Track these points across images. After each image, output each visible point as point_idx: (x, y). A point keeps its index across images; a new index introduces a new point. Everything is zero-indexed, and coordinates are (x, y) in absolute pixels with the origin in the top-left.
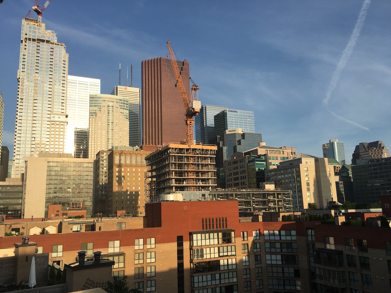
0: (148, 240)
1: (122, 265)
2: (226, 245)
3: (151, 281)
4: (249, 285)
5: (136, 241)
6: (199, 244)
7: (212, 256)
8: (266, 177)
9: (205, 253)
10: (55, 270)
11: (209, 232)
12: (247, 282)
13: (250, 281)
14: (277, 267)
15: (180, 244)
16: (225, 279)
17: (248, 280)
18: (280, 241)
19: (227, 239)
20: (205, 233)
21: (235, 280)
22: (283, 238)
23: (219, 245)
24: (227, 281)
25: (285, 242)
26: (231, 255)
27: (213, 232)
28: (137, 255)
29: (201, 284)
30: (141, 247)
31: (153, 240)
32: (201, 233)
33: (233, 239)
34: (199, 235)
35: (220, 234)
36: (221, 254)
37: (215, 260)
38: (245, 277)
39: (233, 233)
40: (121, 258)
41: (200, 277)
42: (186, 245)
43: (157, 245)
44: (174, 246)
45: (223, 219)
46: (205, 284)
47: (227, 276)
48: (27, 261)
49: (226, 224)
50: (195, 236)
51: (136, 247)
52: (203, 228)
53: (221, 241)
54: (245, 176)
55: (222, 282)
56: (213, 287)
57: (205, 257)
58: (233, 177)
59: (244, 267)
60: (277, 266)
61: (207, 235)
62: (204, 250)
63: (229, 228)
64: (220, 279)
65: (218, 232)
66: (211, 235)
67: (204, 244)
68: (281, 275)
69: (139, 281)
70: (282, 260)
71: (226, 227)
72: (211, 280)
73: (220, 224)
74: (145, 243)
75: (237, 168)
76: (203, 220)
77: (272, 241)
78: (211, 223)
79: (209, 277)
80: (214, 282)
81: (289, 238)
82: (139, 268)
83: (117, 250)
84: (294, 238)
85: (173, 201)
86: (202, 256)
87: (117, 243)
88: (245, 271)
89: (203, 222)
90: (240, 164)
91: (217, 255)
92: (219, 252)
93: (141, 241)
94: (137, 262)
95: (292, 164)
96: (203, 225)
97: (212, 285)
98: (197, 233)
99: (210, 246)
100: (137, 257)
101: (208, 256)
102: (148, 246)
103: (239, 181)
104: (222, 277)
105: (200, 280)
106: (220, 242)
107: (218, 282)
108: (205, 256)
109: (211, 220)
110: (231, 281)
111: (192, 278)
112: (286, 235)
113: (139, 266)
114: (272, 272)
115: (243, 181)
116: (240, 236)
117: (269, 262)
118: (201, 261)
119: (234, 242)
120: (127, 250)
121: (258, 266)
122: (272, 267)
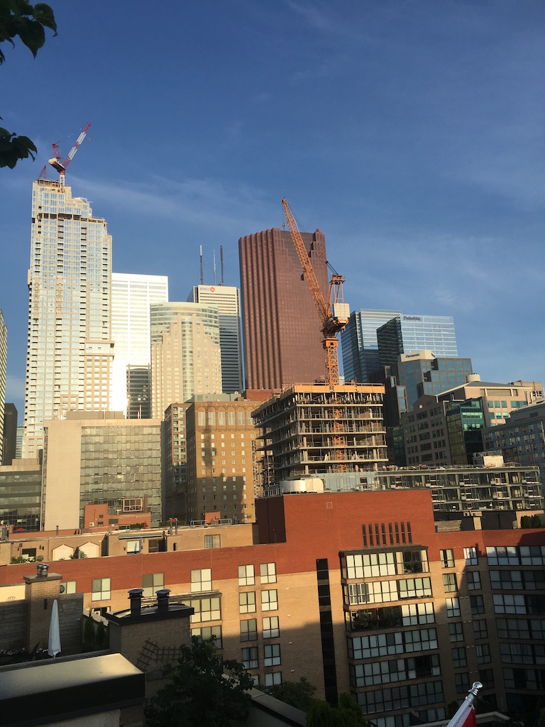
0: (263, 567)
1: (216, 615)
2: (413, 576)
3: (272, 645)
4: (462, 655)
5: (241, 569)
6: (360, 575)
7: (386, 598)
8: (484, 442)
9: (371, 591)
10: (95, 624)
11: (377, 552)
12: (458, 648)
13: (464, 648)
14: (517, 619)
15: (323, 576)
16: (413, 643)
17: (460, 645)
18: (521, 568)
19: (413, 565)
20: (369, 553)
21: (434, 645)
22: (526, 561)
23: (398, 577)
24: (417, 647)
25: (529, 568)
26: (422, 597)
27: (385, 551)
28: (243, 597)
29: (367, 654)
30: (251, 581)
31: (272, 567)
32: (362, 553)
33: (425, 565)
34: (358, 558)
35: (399, 555)
36: (403, 595)
37: (392, 605)
38: (453, 639)
39: (424, 553)
40: (215, 601)
41: (365, 640)
42: (334, 577)
43: (280, 577)
44: (311, 579)
45: (402, 526)
46: (375, 653)
47: (416, 638)
48: (46, 608)
49: (410, 535)
50: (350, 559)
51: (242, 582)
52: (365, 544)
53: (401, 568)
54: (444, 441)
55: (409, 648)
56: (392, 658)
57: (372, 601)
58: (419, 443)
59: (450, 621)
60: (516, 617)
61: (374, 557)
62: (370, 585)
63: (415, 543)
64: (404, 643)
65: (394, 551)
66: (382, 556)
67: (368, 574)
68: (526, 636)
69: (250, 646)
70: (526, 605)
71: (410, 540)
72: (387, 646)
73: (397, 535)
74: (257, 573)
75: (427, 426)
76: (364, 528)
77: (505, 568)
78: (381, 534)
79: (382, 639)
80: (391, 650)
81: (537, 561)
82: (248, 620)
83: (207, 587)
85: (305, 492)
86: (366, 597)
87: (206, 573)
88: (452, 627)
89: (364, 533)
90: (432, 418)
91: (395, 597)
92: (399, 591)
93: (250, 569)
94: (243, 609)
95: (536, 414)
96: (365, 538)
97: (388, 655)
98: (353, 553)
99: (380, 579)
100: (243, 601)
101: (378, 599)
102: (264, 580)
103: (433, 451)
104: (408, 639)
105: (366, 645)
106: (400, 572)
107: (400, 650)
108: (371, 597)
109: (380, 528)
110: (425, 646)
111: (350, 641)
112: (531, 556)
113: (249, 617)
114: (508, 630)
115: (439, 450)
116: (439, 559)
117: (499, 610)
118: (365, 607)
119: (427, 571)
120: (225, 587)
121: (477, 617)
122: (506, 619)
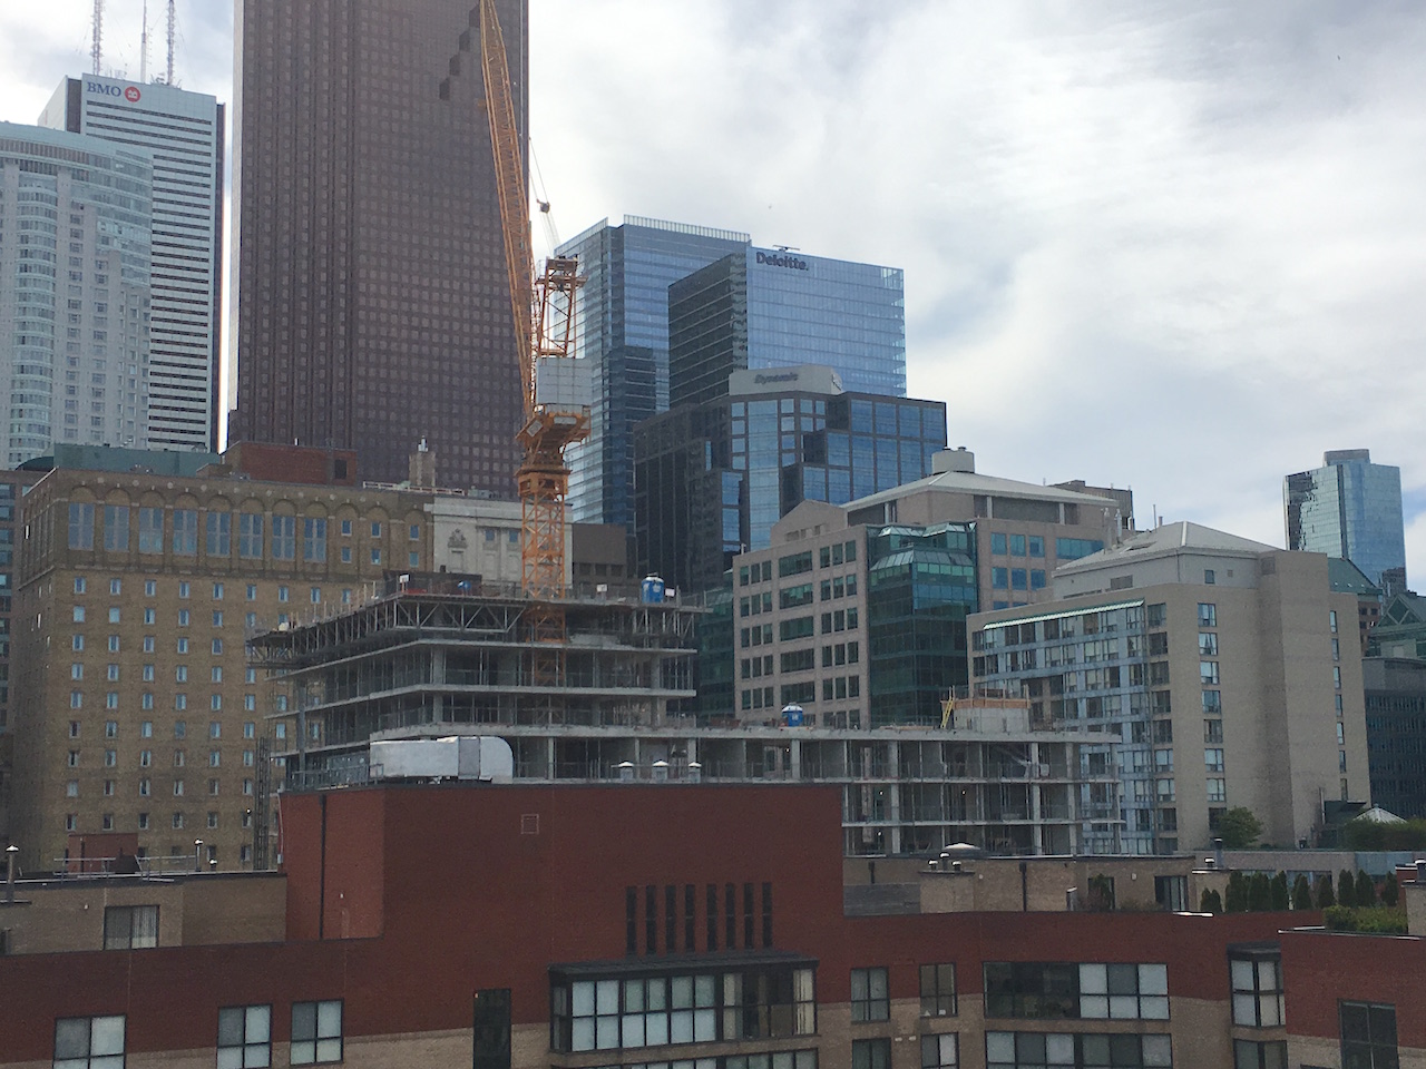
0: (301, 1016)
2: (766, 1045)
5: (228, 1022)
6: (608, 1039)
8: (972, 656)
11: (668, 978)
18: (1076, 1026)
20: (644, 977)
23: (723, 1050)
25: (1100, 1028)
27: (692, 973)
30: (258, 1057)
31: (329, 1019)
32: (622, 979)
33: (806, 1015)
35: (731, 986)
42: (528, 1046)
43: (356, 1048)
44: (453, 1051)
45: (748, 896)
49: (767, 923)
50: (581, 997)
51: (229, 1058)
52: (632, 946)
53: (733, 1023)
54: (852, 646)
58: (778, 648)
61: (656, 987)
63: (781, 947)
65: (717, 973)
66: (681, 988)
67: (633, 1039)
71: (768, 942)
73: (731, 923)
74: (280, 1033)
75: (808, 598)
76: (631, 897)
77: (1030, 1027)
78: (681, 917)
81: (1124, 1008)
84: (1155, 1010)
85: (454, 780)
87: (109, 1031)
89: (631, 912)
90: (826, 574)
93: (258, 1023)
96: (631, 929)
98: (595, 978)
99: (670, 1055)
106: (730, 1031)
112: (1109, 993)
115: (835, 673)
116: (844, 995)
119: (809, 1028)
